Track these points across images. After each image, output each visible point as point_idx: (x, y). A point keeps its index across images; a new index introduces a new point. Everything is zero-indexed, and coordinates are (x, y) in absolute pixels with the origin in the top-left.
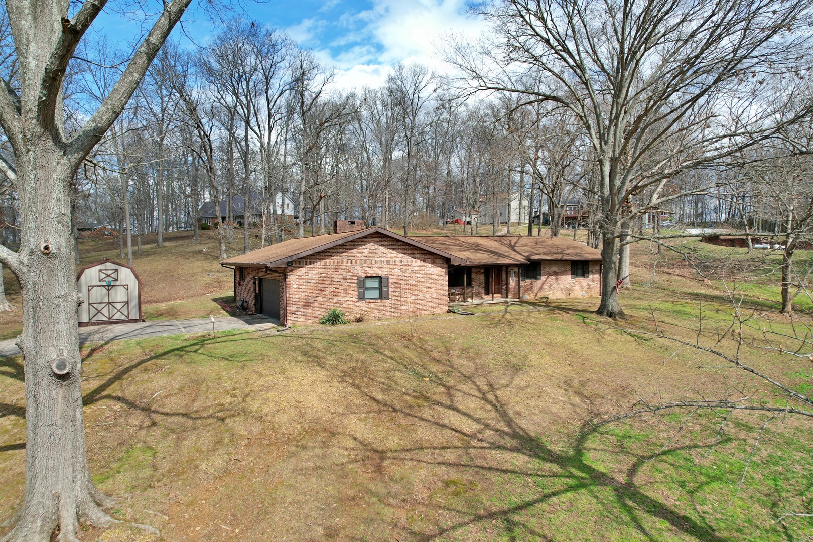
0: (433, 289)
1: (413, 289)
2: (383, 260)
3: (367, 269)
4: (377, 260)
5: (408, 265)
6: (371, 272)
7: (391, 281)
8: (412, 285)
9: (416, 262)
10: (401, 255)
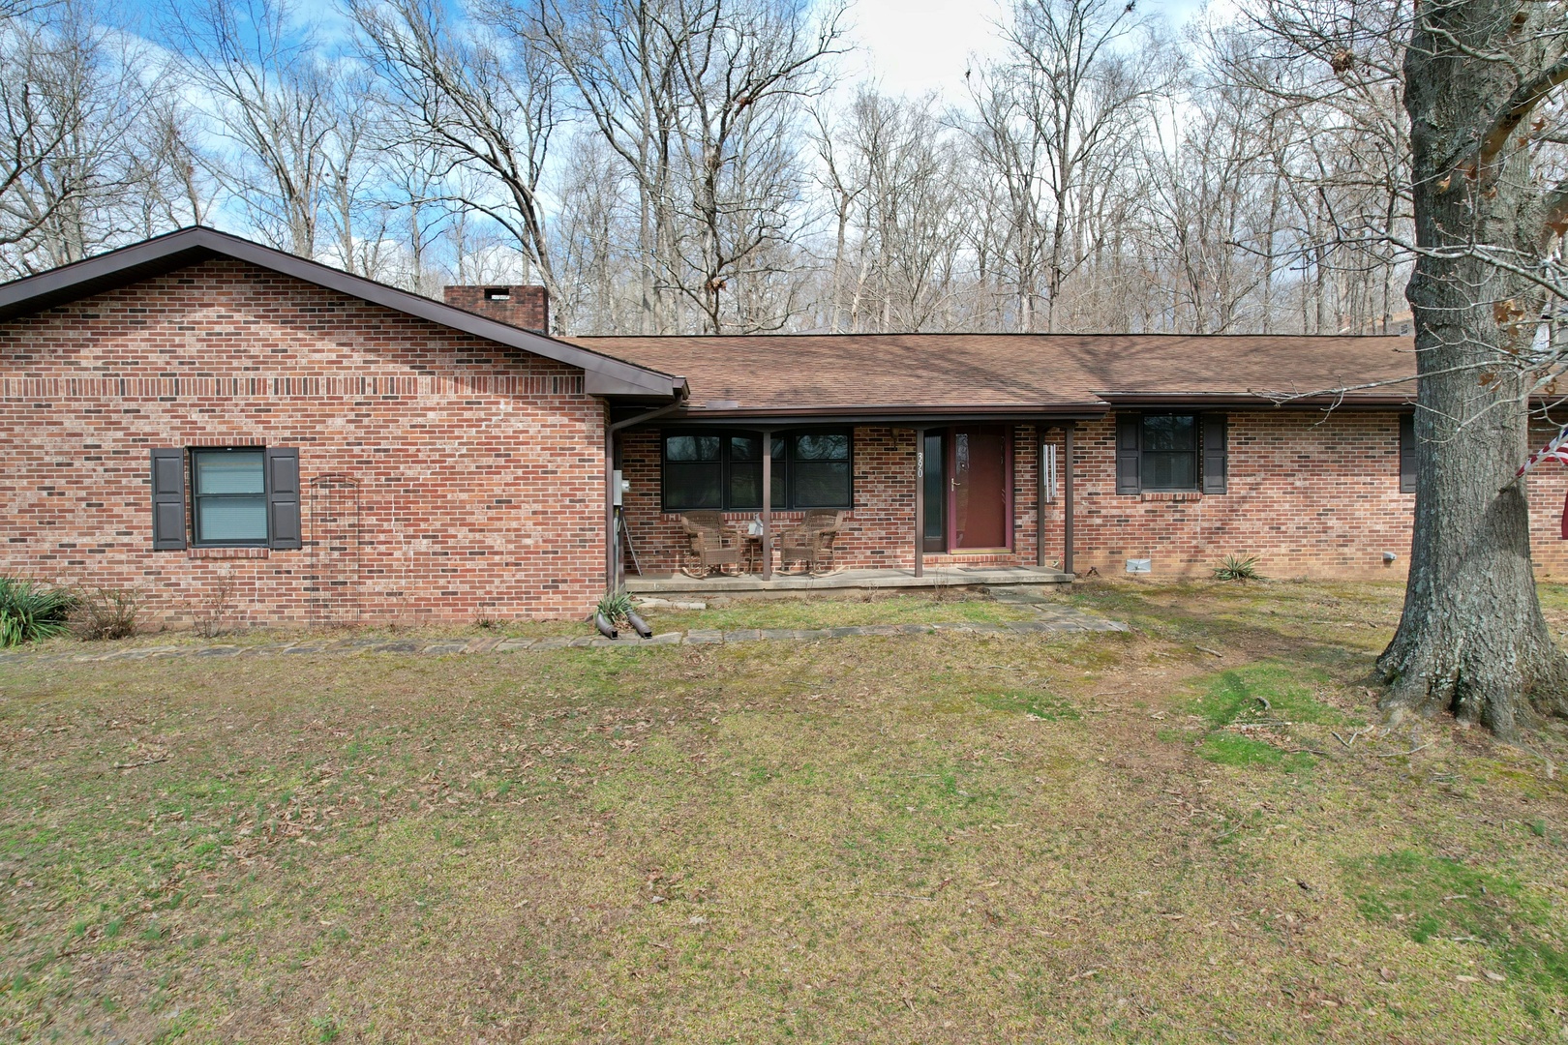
0: (527, 509)
1: (421, 508)
2: (270, 377)
3: (195, 416)
4: (242, 377)
5: (395, 399)
6: (213, 430)
7: (310, 467)
8: (418, 490)
9: (436, 389)
10: (358, 358)
